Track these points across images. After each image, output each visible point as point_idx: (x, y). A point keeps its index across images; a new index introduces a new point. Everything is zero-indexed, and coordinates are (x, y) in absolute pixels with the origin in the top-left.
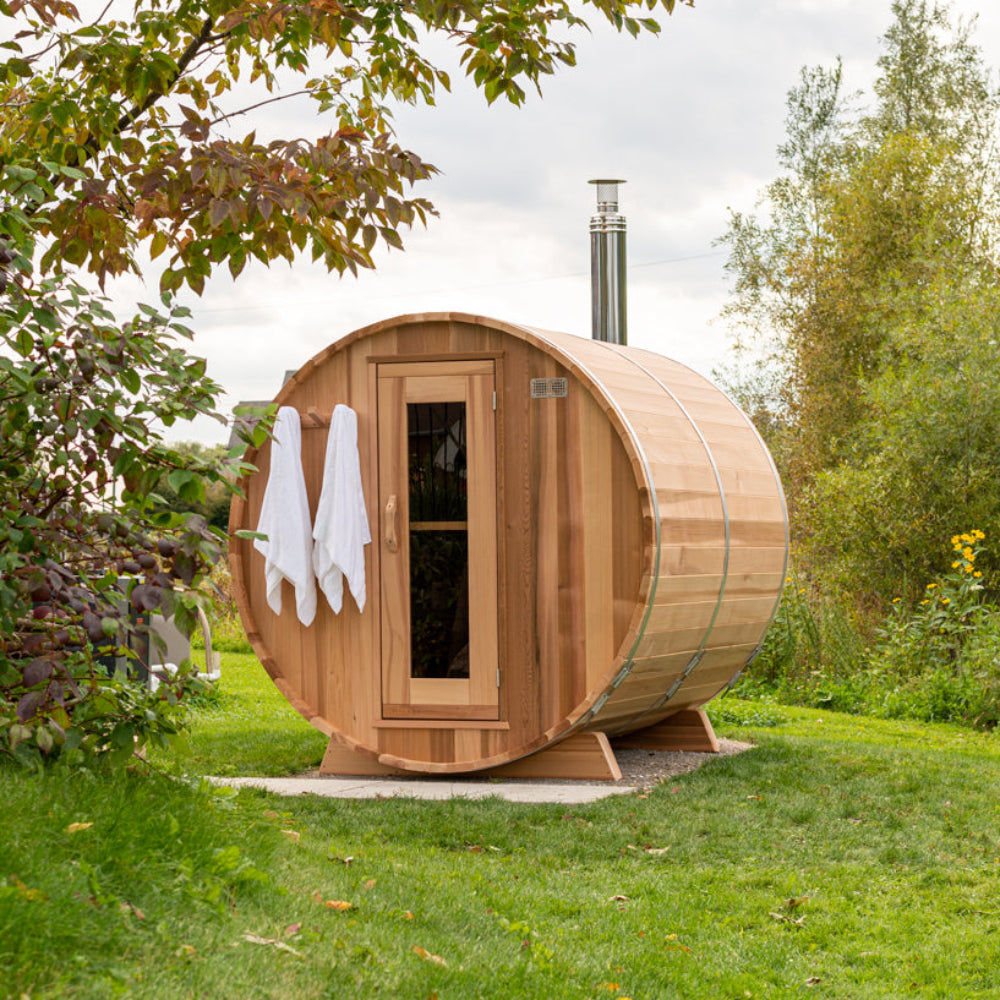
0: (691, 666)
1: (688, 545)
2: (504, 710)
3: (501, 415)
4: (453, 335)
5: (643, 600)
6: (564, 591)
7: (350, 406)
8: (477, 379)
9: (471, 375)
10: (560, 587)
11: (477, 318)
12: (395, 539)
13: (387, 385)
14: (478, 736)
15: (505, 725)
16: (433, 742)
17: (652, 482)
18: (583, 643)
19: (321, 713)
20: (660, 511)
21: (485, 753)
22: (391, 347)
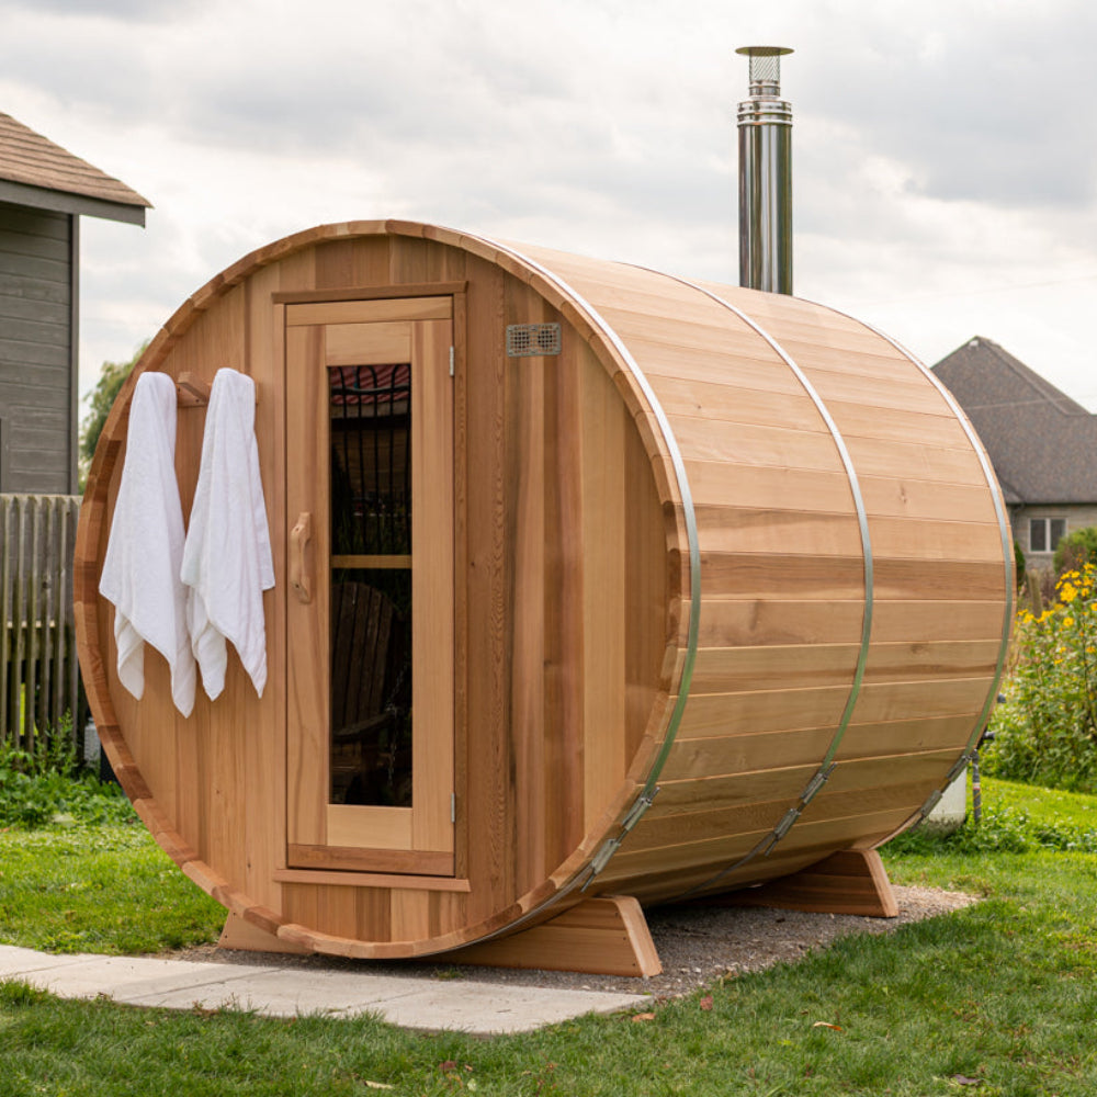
0: (813, 788)
1: (770, 597)
2: (463, 862)
3: (461, 382)
4: (395, 256)
5: (665, 687)
6: (553, 669)
7: (248, 372)
8: (428, 326)
9: (418, 320)
10: (547, 663)
11: (425, 228)
12: (305, 582)
13: (299, 337)
14: (425, 900)
15: (463, 885)
16: (359, 909)
17: (685, 492)
18: (581, 755)
19: (202, 856)
20: (696, 541)
21: (435, 930)
22: (305, 277)
